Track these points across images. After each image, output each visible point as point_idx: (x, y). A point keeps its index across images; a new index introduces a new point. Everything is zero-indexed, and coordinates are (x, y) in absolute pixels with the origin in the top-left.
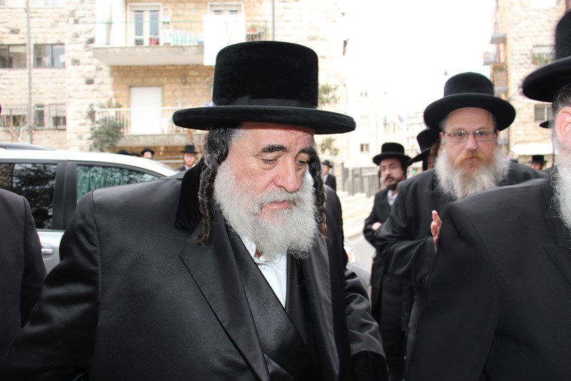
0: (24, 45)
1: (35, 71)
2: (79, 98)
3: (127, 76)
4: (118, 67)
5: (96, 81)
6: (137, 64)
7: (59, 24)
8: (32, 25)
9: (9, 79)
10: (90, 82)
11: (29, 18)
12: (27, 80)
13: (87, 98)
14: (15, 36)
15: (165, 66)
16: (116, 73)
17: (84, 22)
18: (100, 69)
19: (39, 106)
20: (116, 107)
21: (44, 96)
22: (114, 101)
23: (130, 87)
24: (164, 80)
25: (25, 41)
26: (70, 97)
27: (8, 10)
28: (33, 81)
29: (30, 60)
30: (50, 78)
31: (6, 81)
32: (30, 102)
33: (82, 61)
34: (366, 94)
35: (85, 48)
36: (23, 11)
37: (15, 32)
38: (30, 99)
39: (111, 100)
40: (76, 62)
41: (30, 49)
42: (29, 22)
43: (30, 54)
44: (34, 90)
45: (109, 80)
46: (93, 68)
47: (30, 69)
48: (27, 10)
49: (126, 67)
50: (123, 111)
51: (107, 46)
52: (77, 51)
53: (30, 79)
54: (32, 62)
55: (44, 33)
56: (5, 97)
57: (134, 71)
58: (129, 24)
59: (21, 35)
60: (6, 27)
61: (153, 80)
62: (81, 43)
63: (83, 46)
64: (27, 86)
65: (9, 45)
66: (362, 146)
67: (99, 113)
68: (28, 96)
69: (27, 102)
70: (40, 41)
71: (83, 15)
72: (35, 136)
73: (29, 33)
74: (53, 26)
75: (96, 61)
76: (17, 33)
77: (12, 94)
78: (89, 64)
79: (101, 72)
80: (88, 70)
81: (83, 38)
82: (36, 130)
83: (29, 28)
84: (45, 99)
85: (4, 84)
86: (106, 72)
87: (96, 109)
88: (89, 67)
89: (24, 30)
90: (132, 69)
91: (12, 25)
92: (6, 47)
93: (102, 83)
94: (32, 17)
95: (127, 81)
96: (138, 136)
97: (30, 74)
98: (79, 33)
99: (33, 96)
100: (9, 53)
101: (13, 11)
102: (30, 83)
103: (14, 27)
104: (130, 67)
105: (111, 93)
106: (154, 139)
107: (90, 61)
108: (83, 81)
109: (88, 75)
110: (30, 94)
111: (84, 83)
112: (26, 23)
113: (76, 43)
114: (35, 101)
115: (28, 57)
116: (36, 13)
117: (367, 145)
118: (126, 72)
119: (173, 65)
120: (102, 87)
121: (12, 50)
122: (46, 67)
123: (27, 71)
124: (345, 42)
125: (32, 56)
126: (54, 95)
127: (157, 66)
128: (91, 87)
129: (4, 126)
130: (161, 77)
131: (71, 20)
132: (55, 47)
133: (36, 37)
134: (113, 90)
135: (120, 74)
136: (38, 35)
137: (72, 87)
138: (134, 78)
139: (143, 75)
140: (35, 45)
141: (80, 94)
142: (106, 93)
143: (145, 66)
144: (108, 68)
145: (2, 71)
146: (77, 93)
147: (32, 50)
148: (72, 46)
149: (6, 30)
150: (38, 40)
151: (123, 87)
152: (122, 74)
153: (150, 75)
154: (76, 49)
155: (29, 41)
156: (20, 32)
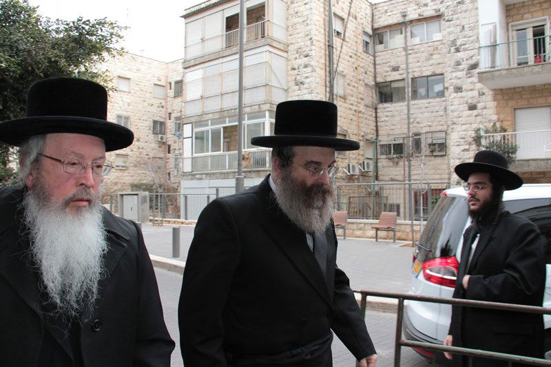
0: (404, 79)
1: (412, 102)
2: (462, 124)
3: (511, 99)
4: (501, 90)
5: (479, 106)
6: (522, 85)
7: (434, 56)
8: (410, 61)
9: (391, 111)
10: (472, 107)
11: (407, 55)
12: (406, 112)
13: (471, 124)
14: (396, 73)
16: (499, 97)
17: (465, 50)
18: (483, 94)
19: (416, 134)
20: (501, 132)
21: (421, 125)
22: (498, 125)
23: (515, 109)
25: (404, 76)
26: (454, 123)
27: (390, 51)
28: (411, 112)
29: (408, 92)
30: (426, 108)
31: (389, 114)
32: (409, 131)
33: (464, 87)
35: (466, 74)
36: (401, 49)
37: (395, 69)
38: (409, 128)
39: (495, 124)
40: (458, 89)
41: (408, 83)
42: (407, 59)
43: (408, 87)
44: (412, 120)
45: (492, 104)
46: (475, 93)
47: (409, 101)
48: (405, 49)
49: (510, 89)
50: (508, 135)
51: (492, 70)
52: (459, 78)
53: (409, 110)
54: (410, 94)
55: (420, 67)
56: (388, 127)
57: (519, 93)
58: (511, 44)
59: (401, 72)
60: (388, 66)
61: (541, 101)
62: (463, 70)
63: (465, 72)
64: (406, 116)
65: (391, 82)
67: (486, 138)
68: (406, 126)
69: (406, 131)
70: (416, 75)
71: (464, 42)
72: (412, 163)
73: (407, 69)
74: (428, 59)
75: (479, 86)
76: (398, 70)
77: (394, 125)
78: (471, 90)
79: (484, 97)
80: (470, 96)
81: (465, 65)
82: (413, 157)
83: (407, 64)
84: (422, 128)
85: (387, 116)
86: (489, 95)
87: (482, 133)
88: (469, 92)
89: (403, 66)
90: (517, 90)
91: (393, 64)
92: (389, 84)
93: (485, 108)
94: (410, 54)
95: (511, 103)
96: (528, 160)
97: (408, 105)
98: (461, 61)
99: (411, 126)
100: (391, 88)
101: (394, 51)
102: (408, 114)
103: (395, 65)
104: (515, 88)
105: (495, 117)
106: (547, 164)
107: (472, 87)
109: (470, 101)
110: (409, 123)
111: (466, 108)
112: (405, 59)
113: (459, 71)
114: (413, 130)
115: (406, 91)
116: (413, 50)
118: (511, 95)
120: (485, 111)
121: (394, 85)
122: (422, 98)
123: (406, 103)
125: (410, 89)
126: (430, 124)
127: (545, 85)
128: (475, 112)
129: (386, 154)
131: (453, 49)
132: (430, 78)
133: (413, 72)
134: (496, 114)
135: (503, 98)
136: (415, 70)
137: (455, 114)
138: (519, 100)
139: (529, 96)
140: (412, 79)
141: (463, 120)
142: (490, 118)
143: (531, 86)
144: (491, 92)
145: (386, 105)
146: (460, 119)
147: (410, 83)
148: (454, 74)
149: (388, 69)
150: (415, 73)
151: (508, 110)
152: (506, 97)
153: (537, 95)
154: (459, 76)
155: (407, 75)
156: (400, 69)
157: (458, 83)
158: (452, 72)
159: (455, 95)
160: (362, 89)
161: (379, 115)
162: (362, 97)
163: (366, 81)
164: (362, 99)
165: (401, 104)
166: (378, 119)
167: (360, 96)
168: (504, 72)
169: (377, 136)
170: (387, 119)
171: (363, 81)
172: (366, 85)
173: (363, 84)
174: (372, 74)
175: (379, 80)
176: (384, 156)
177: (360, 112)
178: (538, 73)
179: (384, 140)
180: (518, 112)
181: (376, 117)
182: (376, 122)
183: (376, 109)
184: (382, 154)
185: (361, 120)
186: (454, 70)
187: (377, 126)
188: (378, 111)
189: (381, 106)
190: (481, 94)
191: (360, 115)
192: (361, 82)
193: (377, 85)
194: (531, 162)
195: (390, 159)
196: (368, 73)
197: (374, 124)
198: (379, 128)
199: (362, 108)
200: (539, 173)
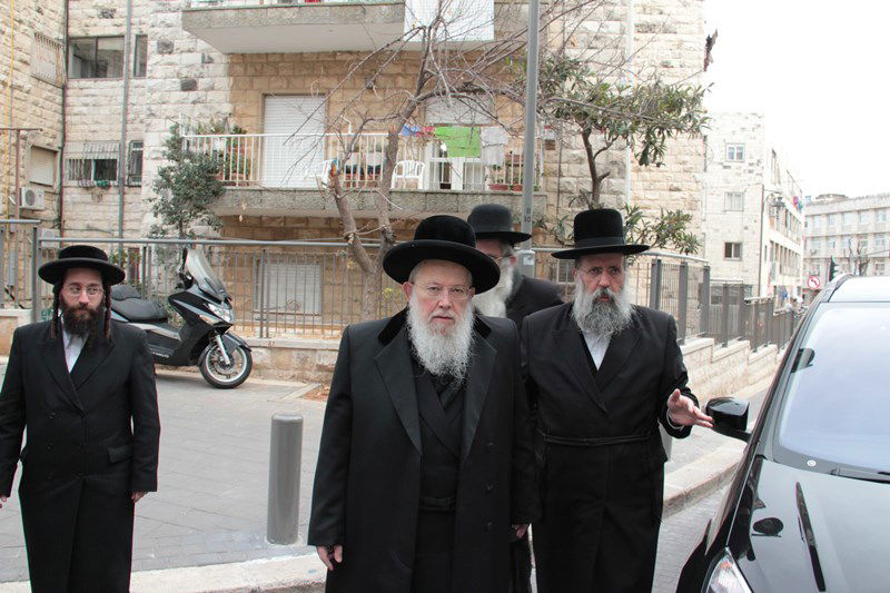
0: (121, 36)
1: (135, 82)
2: (167, 118)
3: (259, 74)
4: (243, 55)
5: (202, 83)
6: (279, 51)
9: (93, 96)
10: (189, 86)
12: (121, 99)
14: (108, 22)
15: (335, 53)
16: (239, 69)
18: (211, 61)
19: (135, 144)
22: (232, 123)
23: (265, 95)
24: (333, 83)
25: (123, 30)
26: (153, 115)
28: (132, 99)
29: (128, 63)
31: (89, 100)
32: (125, 137)
33: (177, 44)
34: (740, 155)
37: (107, 14)
38: (125, 131)
39: (226, 119)
40: (166, 47)
41: (129, 44)
43: (129, 52)
44: (131, 116)
45: (224, 82)
46: (196, 58)
47: (128, 78)
49: (259, 55)
51: (211, 6)
53: (127, 96)
54: (132, 67)
56: (85, 127)
57: (275, 65)
59: (117, 21)
60: (95, 7)
61: (311, 84)
63: (179, 17)
64: (120, 108)
65: (98, 38)
66: (728, 246)
67: (189, 143)
68: (121, 126)
69: (119, 136)
72: (128, 198)
73: (130, 16)
75: (202, 45)
76: (112, 17)
77: (97, 123)
78: (189, 51)
79: (211, 66)
80: (186, 62)
82: (130, 186)
83: (130, 7)
85: (86, 105)
86: (221, 62)
88: (185, 55)
89: (122, 10)
90: (271, 59)
91: (104, 2)
92: (93, 41)
93: (212, 88)
95: (258, 83)
97: (126, 87)
99: (129, 126)
100: (98, 51)
102: (126, 104)
103: (106, 6)
104: (267, 54)
105: (227, 108)
107: (191, 46)
108: (177, 83)
109: (185, 73)
110: (125, 122)
111: (178, 86)
113: (169, 10)
114: (133, 135)
115: (126, 58)
117: (738, 246)
118: (259, 68)
119: (350, 52)
120: (211, 95)
121: (103, 45)
123: (122, 83)
124: (710, 42)
125: (132, 56)
127: (318, 54)
128: (192, 95)
129: (80, 179)
130: (327, 76)
133: (141, 23)
134: (231, 102)
135: (245, 69)
136: (143, 19)
137: (156, 96)
138: (273, 78)
139: (291, 73)
140: (138, 37)
141: (170, 109)
142: (218, 108)
143: (296, 54)
144: (225, 59)
145: (84, 83)
146: (164, 106)
147: (133, 45)
148: (161, 16)
149: (95, 12)
150: (143, 27)
151: (253, 96)
152: (251, 71)
153: (305, 72)
154: (168, 22)
155: (129, 30)
156: (116, 15)
157: (166, 34)
158: (158, 11)
159: (158, 57)
160: (27, 42)
161: (70, 100)
162: (26, 58)
163: (40, 28)
164: (25, 63)
165: (114, 83)
166: (68, 109)
167: (19, 55)
168: (231, 14)
169: (64, 139)
170: (84, 109)
171: (32, 26)
172: (39, 36)
173: (31, 32)
174: (59, 17)
175: (75, 31)
176: (75, 183)
177: (20, 88)
178: (291, 23)
179: (75, 151)
180: (269, 101)
181: (64, 104)
182: (64, 114)
183: (64, 88)
184: (72, 177)
185: (17, 104)
186: (160, 8)
187: (64, 123)
188: (70, 92)
189: (73, 84)
190: (207, 61)
191: (17, 93)
192: (23, 27)
193: (70, 40)
194: (267, 194)
195: (87, 188)
196: (46, 11)
197: (59, 117)
198: (68, 127)
199: (23, 79)
200: (300, 220)
